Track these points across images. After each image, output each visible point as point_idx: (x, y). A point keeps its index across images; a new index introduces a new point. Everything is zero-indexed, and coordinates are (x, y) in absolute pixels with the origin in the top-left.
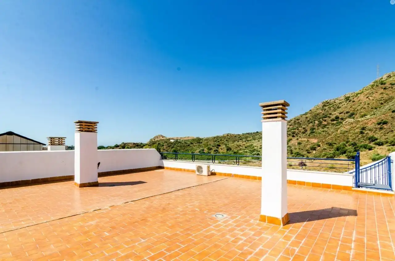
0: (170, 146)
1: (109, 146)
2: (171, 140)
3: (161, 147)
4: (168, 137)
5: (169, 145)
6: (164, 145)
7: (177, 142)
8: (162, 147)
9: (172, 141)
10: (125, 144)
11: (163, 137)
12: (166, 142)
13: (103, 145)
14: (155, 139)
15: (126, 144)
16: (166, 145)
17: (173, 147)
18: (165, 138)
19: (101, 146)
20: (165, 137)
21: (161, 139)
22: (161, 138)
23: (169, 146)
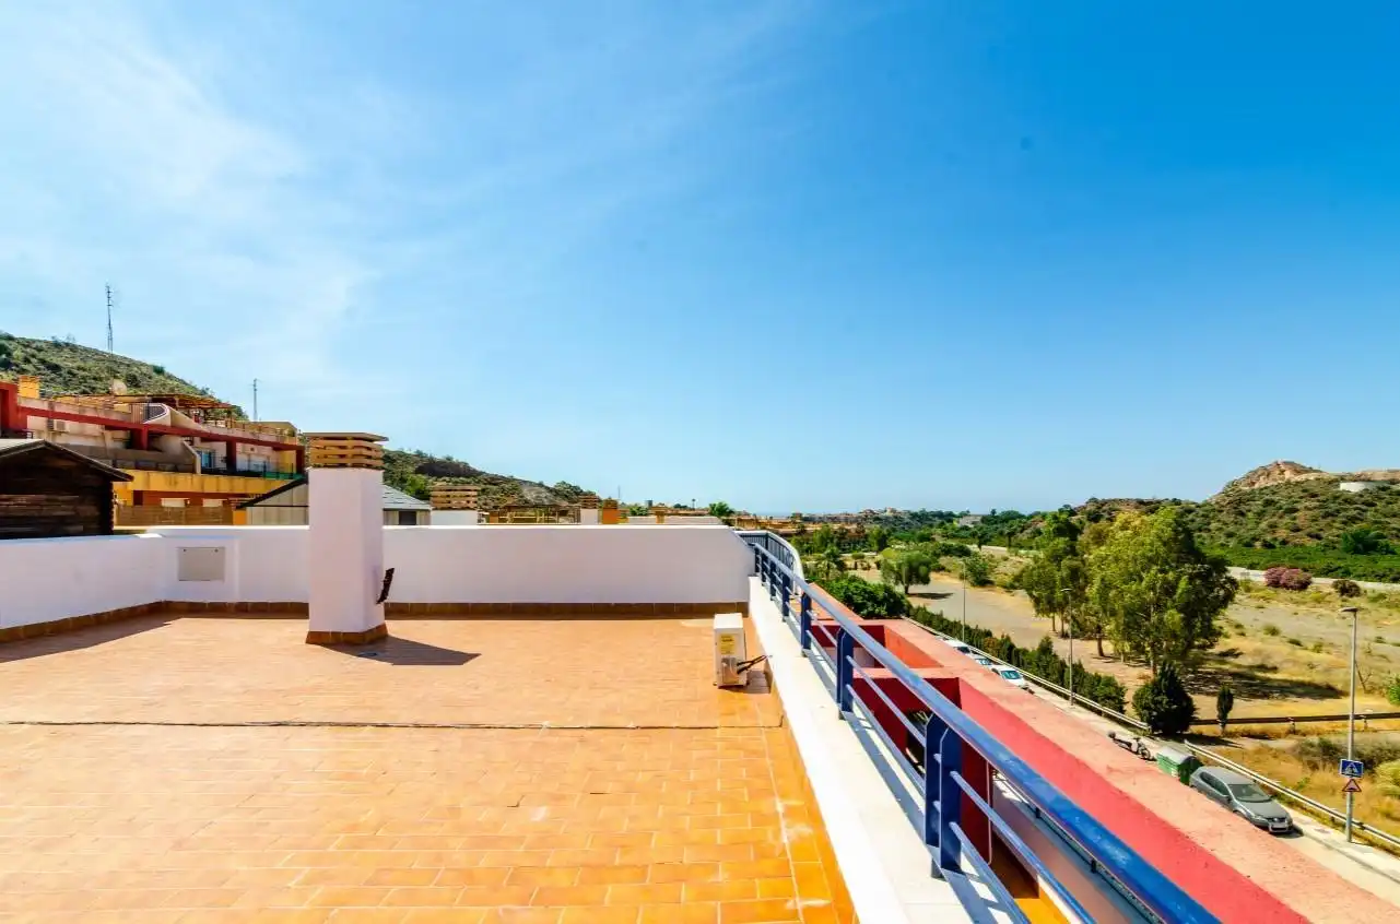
0: (1338, 511)
1: (1037, 513)
2: (1343, 486)
3: (1281, 517)
4: (1331, 469)
5: (1333, 507)
6: (1296, 510)
7: (1383, 494)
8: (1287, 519)
9: (1354, 488)
10: (1103, 505)
11: (1299, 470)
12: (1314, 495)
13: (1015, 509)
14: (1253, 484)
15: (1105, 503)
16: (1307, 508)
17: (1353, 520)
18: (1312, 477)
19: (1009, 513)
20: (1310, 470)
21: (1288, 483)
22: (1288, 475)
23: (1326, 515)
